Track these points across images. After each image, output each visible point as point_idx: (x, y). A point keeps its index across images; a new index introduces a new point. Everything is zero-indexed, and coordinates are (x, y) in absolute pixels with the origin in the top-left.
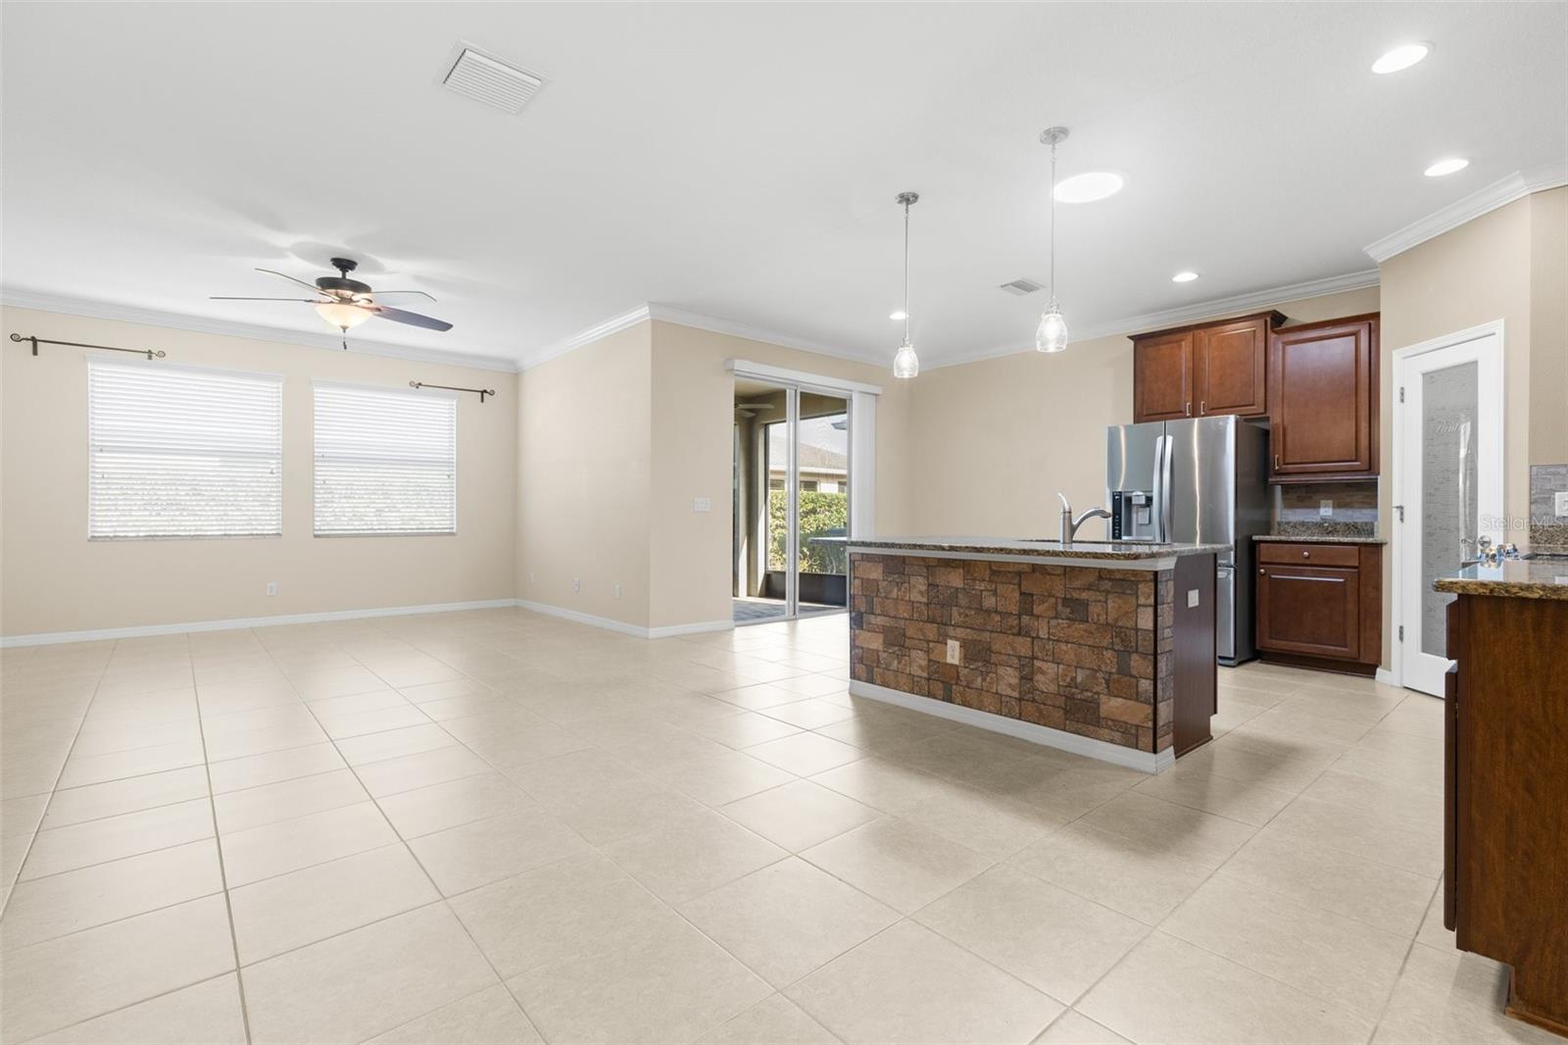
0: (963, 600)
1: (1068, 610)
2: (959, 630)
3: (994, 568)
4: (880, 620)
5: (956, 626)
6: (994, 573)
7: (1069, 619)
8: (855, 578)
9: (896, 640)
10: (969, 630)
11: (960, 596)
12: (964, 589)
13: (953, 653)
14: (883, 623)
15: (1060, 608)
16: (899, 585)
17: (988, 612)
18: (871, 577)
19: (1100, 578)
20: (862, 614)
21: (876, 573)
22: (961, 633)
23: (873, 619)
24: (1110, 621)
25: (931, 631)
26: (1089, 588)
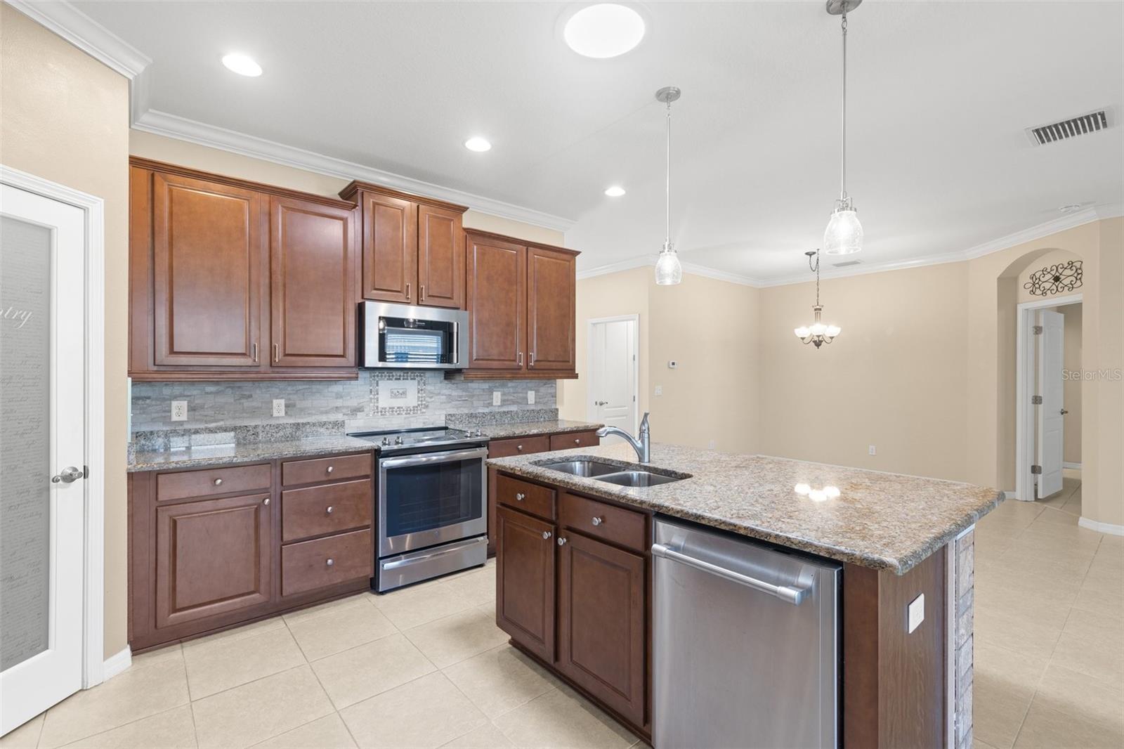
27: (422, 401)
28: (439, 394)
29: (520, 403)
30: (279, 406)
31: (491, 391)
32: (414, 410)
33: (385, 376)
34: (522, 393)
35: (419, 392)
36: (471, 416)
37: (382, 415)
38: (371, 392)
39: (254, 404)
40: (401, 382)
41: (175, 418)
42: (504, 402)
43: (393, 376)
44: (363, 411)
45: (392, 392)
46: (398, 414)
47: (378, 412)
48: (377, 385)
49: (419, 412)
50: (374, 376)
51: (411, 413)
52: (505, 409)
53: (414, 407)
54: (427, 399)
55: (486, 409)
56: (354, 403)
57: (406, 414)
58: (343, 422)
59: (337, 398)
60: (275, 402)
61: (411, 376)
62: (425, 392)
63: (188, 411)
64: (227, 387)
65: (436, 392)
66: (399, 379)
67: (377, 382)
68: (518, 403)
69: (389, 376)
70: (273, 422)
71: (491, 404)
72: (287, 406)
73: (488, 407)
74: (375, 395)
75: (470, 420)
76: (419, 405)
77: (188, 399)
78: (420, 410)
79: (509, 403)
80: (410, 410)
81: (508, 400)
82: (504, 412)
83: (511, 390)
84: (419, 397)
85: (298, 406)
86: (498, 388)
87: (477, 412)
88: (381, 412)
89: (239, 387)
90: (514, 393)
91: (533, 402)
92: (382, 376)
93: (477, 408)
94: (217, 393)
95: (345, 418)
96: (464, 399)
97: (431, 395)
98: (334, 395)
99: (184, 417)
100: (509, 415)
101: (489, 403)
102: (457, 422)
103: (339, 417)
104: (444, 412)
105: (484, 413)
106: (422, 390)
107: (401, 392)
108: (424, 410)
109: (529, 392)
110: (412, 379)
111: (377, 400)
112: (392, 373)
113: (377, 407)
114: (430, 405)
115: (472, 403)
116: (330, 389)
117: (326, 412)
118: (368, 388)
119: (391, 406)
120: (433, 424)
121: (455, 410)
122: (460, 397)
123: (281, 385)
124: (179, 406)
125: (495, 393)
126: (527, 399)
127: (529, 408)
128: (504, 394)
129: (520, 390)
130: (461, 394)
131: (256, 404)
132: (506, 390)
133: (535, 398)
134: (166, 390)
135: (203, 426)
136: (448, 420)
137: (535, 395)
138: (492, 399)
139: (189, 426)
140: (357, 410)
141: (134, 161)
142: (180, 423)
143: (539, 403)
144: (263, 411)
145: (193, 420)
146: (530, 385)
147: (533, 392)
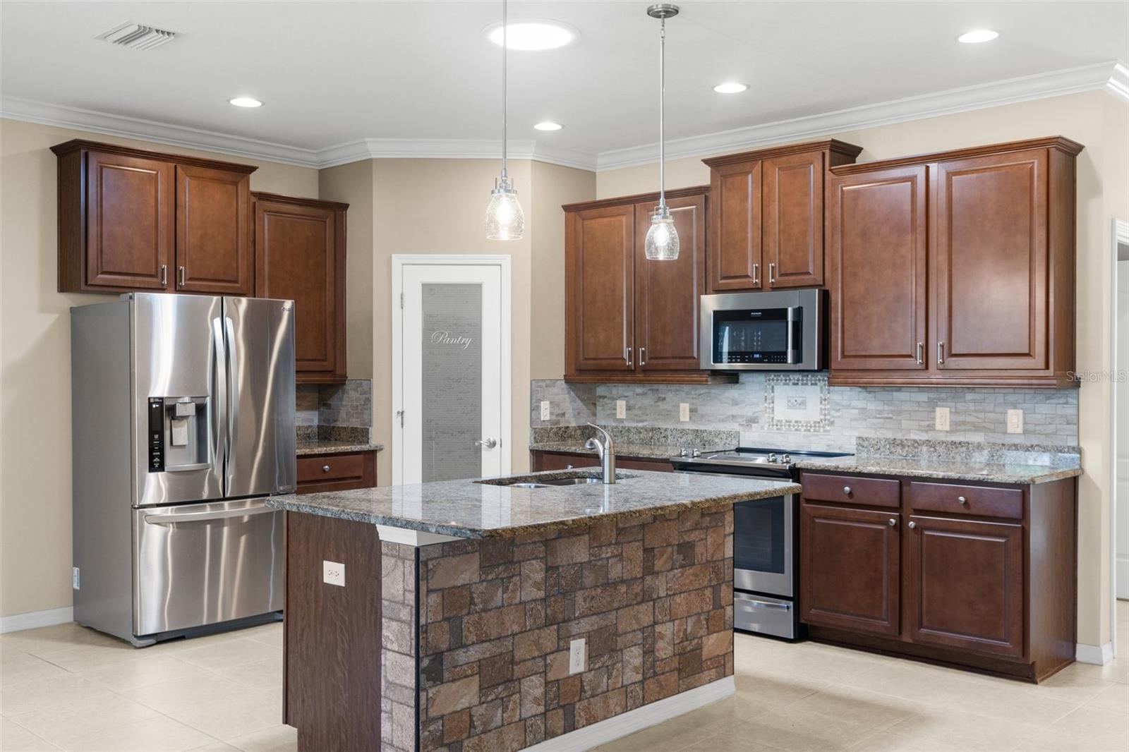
0: (589, 580)
1: (681, 557)
2: (583, 622)
4: (475, 653)
5: (583, 616)
6: (620, 532)
7: (682, 567)
8: (429, 591)
9: (499, 677)
10: (594, 618)
11: (586, 572)
12: (590, 561)
13: (577, 658)
14: (478, 656)
15: (675, 556)
16: (504, 582)
17: (615, 584)
18: (459, 583)
19: (703, 515)
20: (442, 653)
21: (467, 573)
22: (586, 625)
23: (462, 657)
24: (709, 559)
25: (548, 637)
26: (696, 527)
27: (825, 415)
28: (849, 406)
29: (989, 430)
30: (685, 408)
31: (932, 405)
32: (815, 426)
33: (781, 380)
34: (994, 412)
35: (821, 402)
36: (894, 442)
37: (778, 429)
38: (766, 400)
39: (666, 407)
40: (799, 387)
41: (619, 416)
42: (956, 426)
43: (790, 380)
44: (758, 422)
45: (789, 401)
46: (796, 430)
47: (773, 425)
48: (773, 392)
49: (822, 430)
50: (769, 380)
51: (812, 430)
52: (958, 438)
53: (815, 422)
54: (833, 413)
55: (924, 434)
56: (748, 412)
57: (805, 430)
58: (738, 433)
59: (733, 405)
60: (682, 406)
61: (811, 380)
62: (829, 403)
63: (627, 410)
64: (650, 390)
65: (846, 403)
66: (797, 384)
67: (773, 387)
68: (986, 429)
69: (786, 380)
70: (680, 427)
71: (931, 428)
72: (691, 411)
73: (926, 431)
74: (769, 403)
75: (893, 450)
76: (821, 420)
77: (626, 399)
78: (823, 427)
79: (967, 427)
80: (811, 427)
81: (964, 423)
82: (953, 443)
83: (971, 406)
84: (821, 409)
85: (700, 412)
86: (945, 400)
87: (907, 437)
88: (777, 425)
89: (657, 390)
90: (976, 411)
91: (1020, 430)
92: (777, 380)
93: (909, 431)
94: (644, 394)
95: (741, 429)
96: (886, 415)
97: (838, 408)
98: (730, 401)
99: (624, 416)
100: (964, 449)
101: (928, 426)
102: (872, 450)
103: (734, 427)
104: (857, 434)
105: (915, 441)
106: (825, 400)
107: (799, 400)
108: (828, 428)
109: (1010, 412)
110: (812, 384)
111: (773, 410)
112: (788, 376)
113: (773, 419)
114: (836, 421)
115: (900, 424)
116: (726, 395)
117: (723, 421)
118: (762, 394)
119: (788, 419)
120: (840, 448)
121: (873, 431)
122: (880, 412)
123: (686, 388)
124: (621, 405)
125: (938, 410)
126: (1004, 423)
127: (1008, 440)
128: (957, 412)
129: (991, 408)
130: (880, 408)
131: (668, 407)
132: (961, 406)
133: (1025, 423)
134: (614, 391)
135: (634, 425)
136: (859, 445)
137: (1024, 418)
138: (934, 419)
139: (627, 424)
140: (752, 421)
141: (567, 208)
142: (622, 421)
143: (1034, 432)
144: (672, 415)
145: (629, 418)
146: (1012, 398)
147: (1020, 412)
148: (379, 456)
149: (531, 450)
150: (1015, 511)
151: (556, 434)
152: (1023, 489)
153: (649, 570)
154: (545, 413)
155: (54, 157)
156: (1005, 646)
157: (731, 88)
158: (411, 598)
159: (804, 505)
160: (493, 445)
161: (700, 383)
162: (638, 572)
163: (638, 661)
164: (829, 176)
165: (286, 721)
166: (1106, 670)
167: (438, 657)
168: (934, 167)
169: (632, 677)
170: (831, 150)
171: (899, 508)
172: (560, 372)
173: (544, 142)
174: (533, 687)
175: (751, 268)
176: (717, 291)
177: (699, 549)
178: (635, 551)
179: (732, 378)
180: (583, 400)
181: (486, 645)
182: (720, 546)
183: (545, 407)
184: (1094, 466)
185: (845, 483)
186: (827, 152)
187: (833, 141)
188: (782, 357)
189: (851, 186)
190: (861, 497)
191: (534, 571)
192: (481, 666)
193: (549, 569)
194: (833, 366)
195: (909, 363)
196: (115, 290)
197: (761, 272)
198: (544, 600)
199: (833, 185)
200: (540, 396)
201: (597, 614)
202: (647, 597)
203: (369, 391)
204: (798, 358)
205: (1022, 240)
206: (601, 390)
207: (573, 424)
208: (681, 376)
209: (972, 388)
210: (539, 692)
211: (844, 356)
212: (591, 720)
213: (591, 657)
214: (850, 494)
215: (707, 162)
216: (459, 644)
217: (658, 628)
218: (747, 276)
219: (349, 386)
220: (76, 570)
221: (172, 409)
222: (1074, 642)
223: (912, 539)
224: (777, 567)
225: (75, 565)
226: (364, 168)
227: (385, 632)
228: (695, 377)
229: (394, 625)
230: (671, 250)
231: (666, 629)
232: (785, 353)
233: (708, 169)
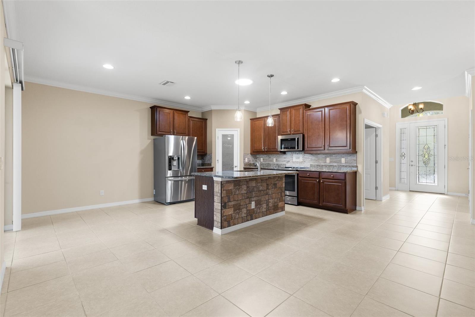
0: (255, 190)
1: (274, 186)
2: (254, 198)
3: (262, 179)
4: (233, 203)
5: (254, 197)
6: (262, 180)
7: (274, 188)
8: (224, 190)
9: (237, 208)
11: (255, 188)
12: (256, 186)
13: (253, 205)
14: (233, 204)
15: (273, 186)
16: (239, 189)
17: (261, 191)
18: (230, 189)
19: (278, 178)
20: (226, 203)
21: (231, 187)
22: (255, 199)
23: (230, 204)
24: (280, 187)
25: (247, 201)
26: (277, 180)
27: (303, 160)
29: (338, 162)
30: (275, 159)
31: (326, 157)
32: (301, 162)
34: (339, 159)
37: (294, 163)
40: (298, 155)
41: (261, 161)
42: (331, 162)
43: (296, 153)
45: (296, 157)
50: (292, 153)
56: (288, 160)
57: (299, 163)
58: (286, 164)
59: (284, 158)
60: (274, 159)
61: (301, 153)
64: (268, 156)
65: (308, 158)
67: (293, 155)
68: (337, 162)
70: (274, 163)
72: (276, 160)
73: (325, 163)
75: (318, 166)
78: (303, 163)
81: (332, 161)
82: (330, 165)
83: (334, 158)
85: (278, 160)
86: (328, 156)
91: (344, 162)
92: (294, 153)
93: (321, 163)
94: (266, 156)
95: (286, 163)
97: (306, 158)
99: (262, 161)
100: (332, 166)
102: (313, 167)
103: (285, 163)
104: (310, 164)
105: (322, 165)
106: (303, 157)
107: (298, 157)
109: (342, 159)
111: (293, 159)
113: (293, 161)
114: (306, 161)
115: (319, 162)
116: (283, 156)
117: (282, 162)
118: (290, 156)
119: (296, 161)
120: (307, 166)
121: (313, 163)
122: (315, 159)
123: (275, 155)
124: (262, 159)
125: (327, 159)
126: (341, 161)
127: (342, 165)
128: (331, 159)
129: (338, 158)
130: (315, 158)
131: (271, 159)
132: (332, 158)
133: (345, 161)
134: (260, 156)
135: (264, 163)
136: (310, 166)
137: (345, 160)
138: (326, 160)
139: (263, 163)
140: (289, 162)
141: (251, 119)
142: (262, 162)
143: (347, 163)
144: (272, 161)
145: (263, 162)
146: (343, 156)
147: (344, 159)
148: (213, 169)
149: (244, 168)
150: (343, 178)
151: (249, 165)
152: (345, 173)
153: (268, 189)
154: (246, 160)
155: (150, 109)
156: (341, 206)
157: (284, 93)
158: (220, 191)
159: (299, 178)
160: (236, 167)
161: (277, 154)
162: (265, 189)
163: (265, 207)
164: (304, 111)
165: (195, 217)
166: (363, 212)
167: (225, 203)
168: (326, 108)
169: (264, 210)
170: (305, 106)
171: (319, 178)
172: (249, 152)
173: (246, 106)
174: (244, 211)
175: (288, 130)
176: (281, 135)
177: (278, 185)
178: (265, 184)
179: (284, 153)
180: (254, 158)
181: (235, 202)
182: (282, 184)
183: (246, 159)
184: (360, 169)
185: (308, 173)
186: (304, 106)
187: (305, 104)
188: (295, 148)
189: (309, 113)
190: (311, 176)
191: (244, 187)
192: (234, 206)
193: (247, 187)
194: (305, 150)
195: (321, 149)
196: (162, 135)
197: (290, 131)
198: (246, 193)
199: (305, 113)
200: (245, 157)
201: (257, 197)
202: (267, 194)
203: (211, 156)
204: (298, 148)
205: (345, 123)
206: (258, 156)
207: (252, 163)
208: (274, 153)
209: (334, 154)
210: (245, 212)
211: (307, 148)
212: (256, 218)
213: (256, 205)
214: (309, 175)
215: (279, 109)
216: (229, 201)
217: (270, 200)
218: (287, 132)
219: (208, 155)
220: (154, 190)
221: (173, 158)
222: (356, 206)
223: (322, 184)
224: (294, 191)
225: (154, 189)
226: (210, 112)
227: (215, 199)
228: (277, 153)
229: (217, 197)
230: (272, 124)
231: (271, 201)
232: (295, 147)
233: (279, 110)
